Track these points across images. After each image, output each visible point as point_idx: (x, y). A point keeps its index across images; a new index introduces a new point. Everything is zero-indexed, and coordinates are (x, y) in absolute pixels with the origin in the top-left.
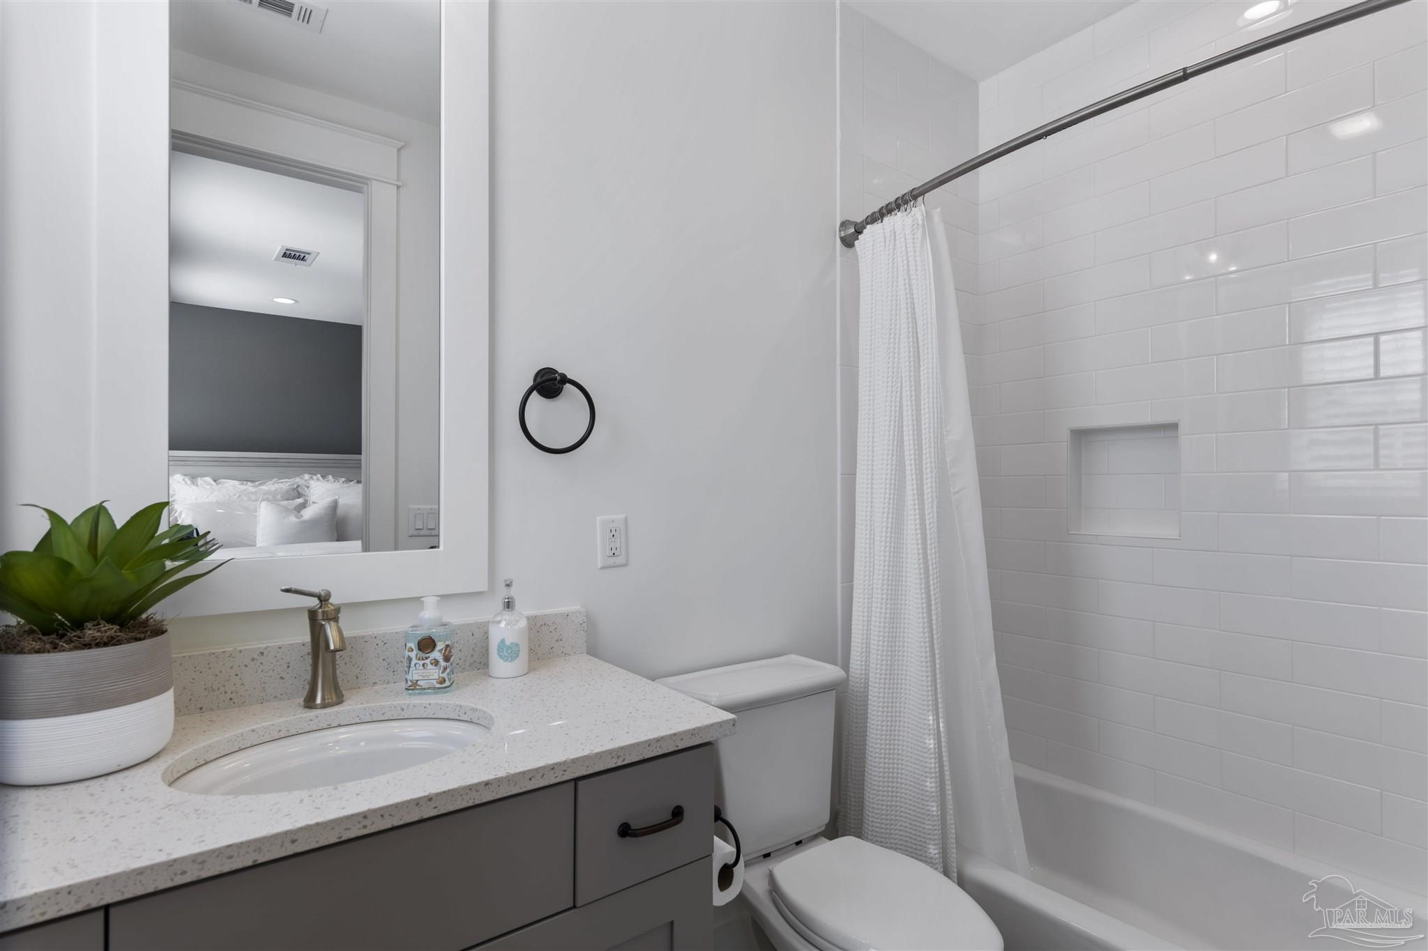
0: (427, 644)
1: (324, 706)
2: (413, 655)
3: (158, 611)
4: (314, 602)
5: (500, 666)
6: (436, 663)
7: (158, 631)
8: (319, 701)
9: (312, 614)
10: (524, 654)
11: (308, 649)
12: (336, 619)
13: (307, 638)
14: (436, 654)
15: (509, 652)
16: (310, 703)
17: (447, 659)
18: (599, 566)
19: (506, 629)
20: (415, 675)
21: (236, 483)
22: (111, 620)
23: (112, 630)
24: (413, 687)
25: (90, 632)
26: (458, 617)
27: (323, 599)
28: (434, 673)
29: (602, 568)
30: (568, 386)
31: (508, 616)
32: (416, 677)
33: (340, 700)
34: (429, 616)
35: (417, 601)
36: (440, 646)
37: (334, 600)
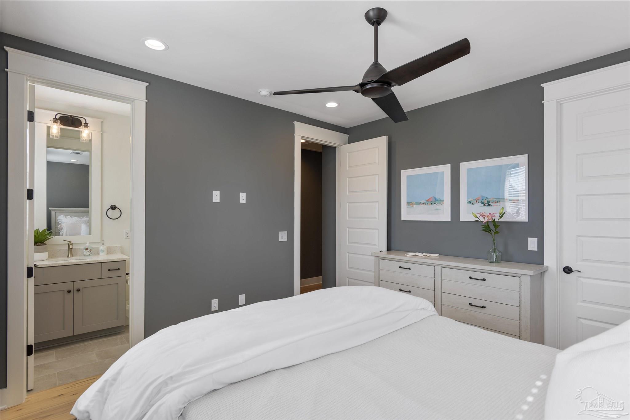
0: (87, 249)
1: (70, 257)
2: (85, 250)
3: (46, 242)
4: (69, 242)
5: (101, 253)
6: (88, 252)
7: (46, 245)
8: (69, 256)
9: (68, 244)
10: (106, 252)
11: (68, 250)
12: (72, 245)
13: (68, 248)
14: (88, 250)
15: (103, 251)
16: (68, 257)
17: (90, 251)
18: (124, 238)
19: (102, 248)
20: (85, 253)
21: (76, 217)
22: (40, 243)
23: (40, 244)
24: (85, 255)
25: (38, 244)
26: (94, 246)
27: (70, 242)
28: (88, 253)
29: (125, 239)
30: (117, 209)
31: (103, 246)
32: (85, 254)
33: (73, 256)
34: (87, 245)
35: (86, 243)
36: (89, 249)
37: (72, 242)
